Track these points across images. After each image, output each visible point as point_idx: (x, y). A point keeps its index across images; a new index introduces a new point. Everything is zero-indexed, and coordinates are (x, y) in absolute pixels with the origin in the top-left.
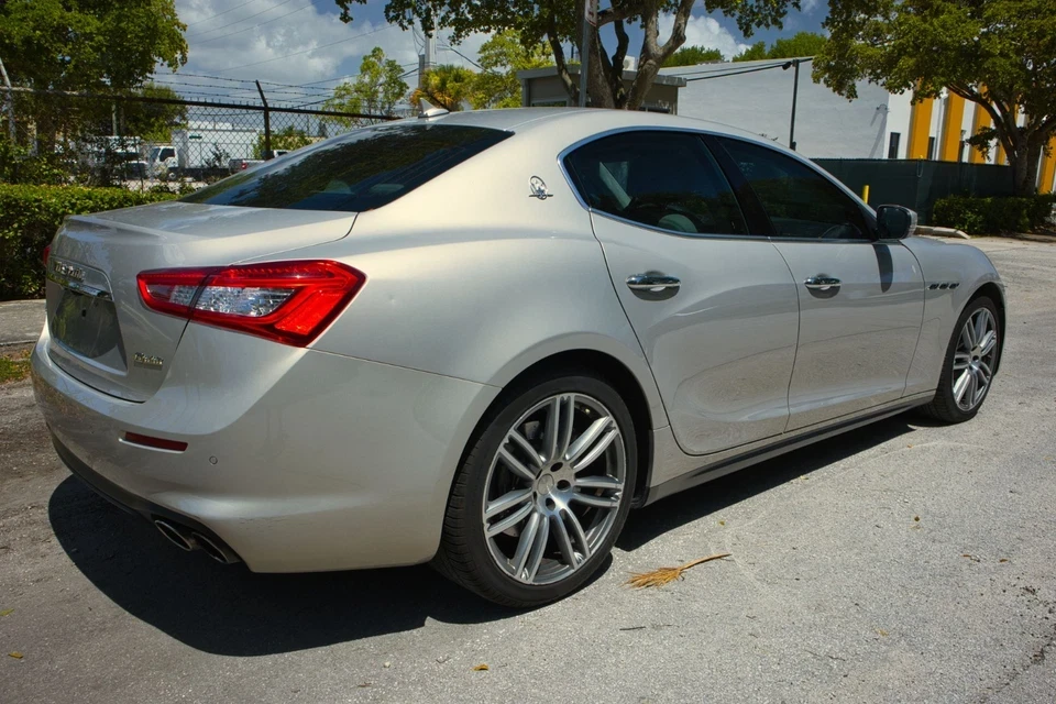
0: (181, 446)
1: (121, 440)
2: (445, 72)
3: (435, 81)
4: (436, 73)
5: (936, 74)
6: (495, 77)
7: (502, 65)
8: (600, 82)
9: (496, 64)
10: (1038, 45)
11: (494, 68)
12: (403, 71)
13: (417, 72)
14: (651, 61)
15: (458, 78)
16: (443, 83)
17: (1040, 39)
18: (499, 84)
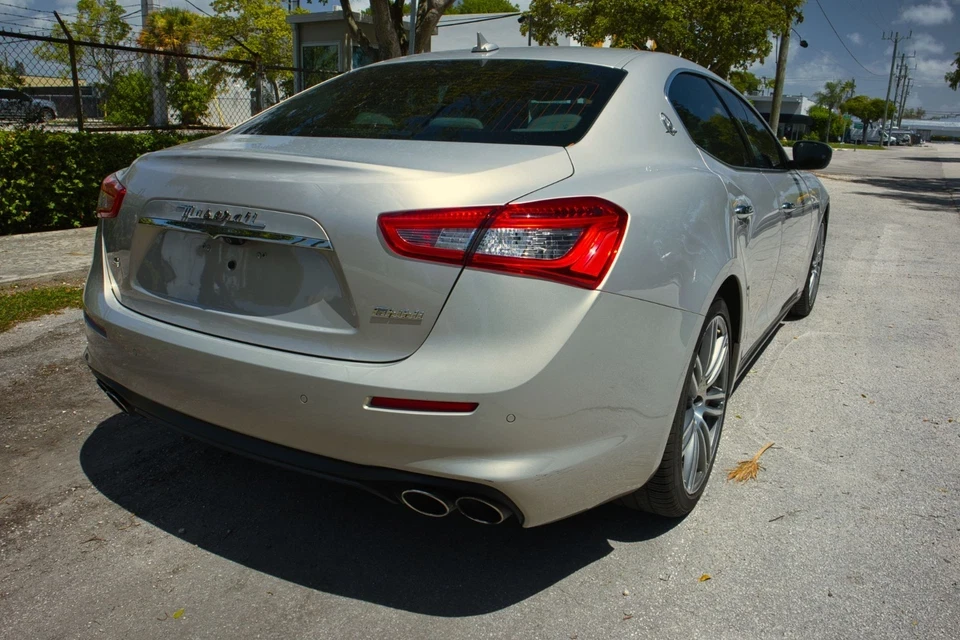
0: (470, 407)
1: (366, 407)
2: (171, 14)
3: (161, 23)
4: (162, 16)
5: (626, 31)
6: (228, 21)
7: (235, 10)
8: (389, 28)
9: (229, 8)
10: (702, 12)
11: (228, 13)
12: (124, 12)
13: (140, 14)
14: (434, 10)
15: (185, 21)
16: (170, 25)
17: (703, 8)
18: (231, 28)
